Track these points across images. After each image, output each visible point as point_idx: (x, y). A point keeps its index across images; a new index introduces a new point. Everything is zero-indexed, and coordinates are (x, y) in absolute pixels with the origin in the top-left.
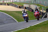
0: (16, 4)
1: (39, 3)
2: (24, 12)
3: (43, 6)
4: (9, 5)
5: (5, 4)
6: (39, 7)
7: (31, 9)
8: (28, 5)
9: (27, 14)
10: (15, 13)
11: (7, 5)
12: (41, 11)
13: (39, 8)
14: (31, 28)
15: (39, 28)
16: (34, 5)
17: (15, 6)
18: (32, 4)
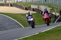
0: (21, 5)
1: (51, 4)
2: (29, 15)
3: (56, 7)
4: (12, 6)
5: (7, 5)
6: (51, 8)
7: (41, 11)
8: (37, 6)
9: (33, 17)
10: (20, 16)
11: (10, 6)
12: (53, 14)
13: (51, 10)
14: (41, 35)
15: (51, 35)
16: (44, 6)
17: (20, 7)
18: (42, 5)
